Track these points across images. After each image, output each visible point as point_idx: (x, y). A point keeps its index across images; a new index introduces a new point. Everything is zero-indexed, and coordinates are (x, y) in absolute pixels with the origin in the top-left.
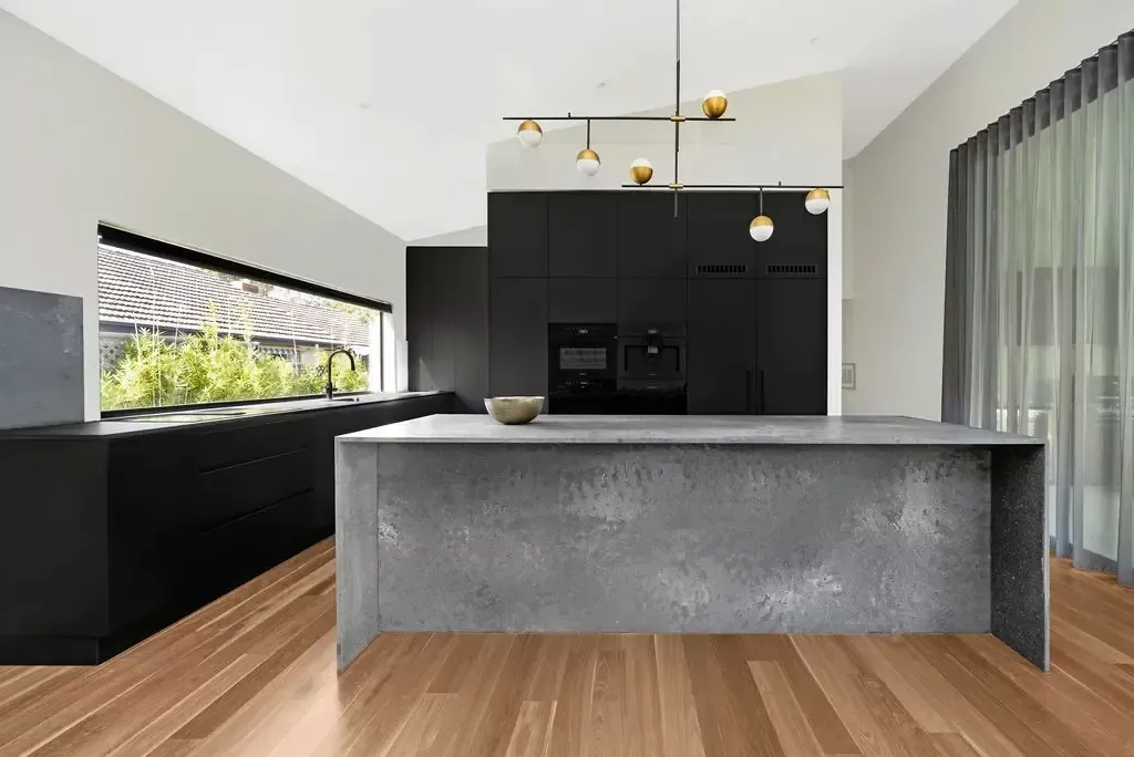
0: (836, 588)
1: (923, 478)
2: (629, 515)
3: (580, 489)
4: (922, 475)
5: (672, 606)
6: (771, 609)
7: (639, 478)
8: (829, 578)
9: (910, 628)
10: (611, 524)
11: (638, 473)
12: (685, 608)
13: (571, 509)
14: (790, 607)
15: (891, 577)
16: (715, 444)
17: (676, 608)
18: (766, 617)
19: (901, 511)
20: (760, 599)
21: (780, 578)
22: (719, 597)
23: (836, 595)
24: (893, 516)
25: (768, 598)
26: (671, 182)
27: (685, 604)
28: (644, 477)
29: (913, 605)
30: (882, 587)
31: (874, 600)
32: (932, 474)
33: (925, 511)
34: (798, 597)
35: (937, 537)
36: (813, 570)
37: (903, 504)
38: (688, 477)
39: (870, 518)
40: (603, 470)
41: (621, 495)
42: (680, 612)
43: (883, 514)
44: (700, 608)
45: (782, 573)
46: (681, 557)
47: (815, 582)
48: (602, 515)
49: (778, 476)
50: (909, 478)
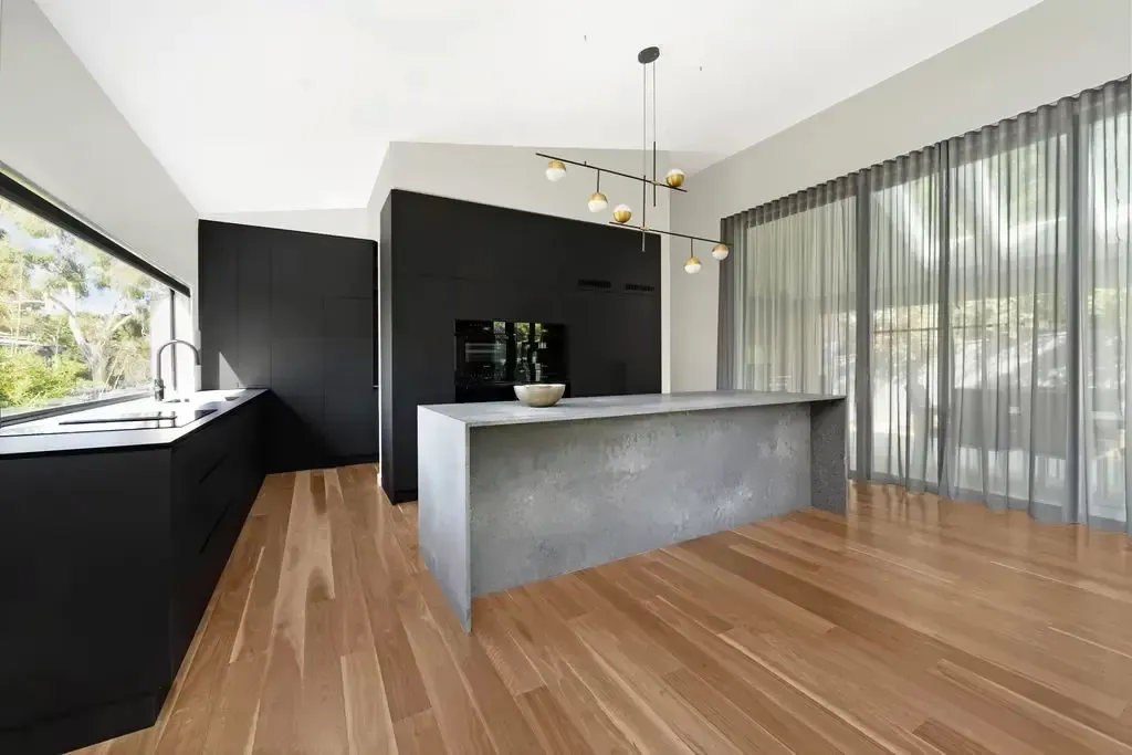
2: (644, 466)
3: (613, 451)
6: (720, 515)
7: (650, 438)
8: (747, 489)
10: (632, 475)
11: (649, 435)
12: (676, 526)
13: (608, 467)
14: (729, 512)
17: (671, 527)
18: (718, 521)
20: (715, 510)
21: (725, 494)
22: (694, 514)
25: (719, 508)
26: (640, 225)
27: (677, 523)
28: (653, 438)
39: (765, 452)
41: (639, 452)
42: (674, 529)
44: (684, 524)
45: (725, 491)
46: (674, 491)
48: (627, 470)
49: (723, 430)
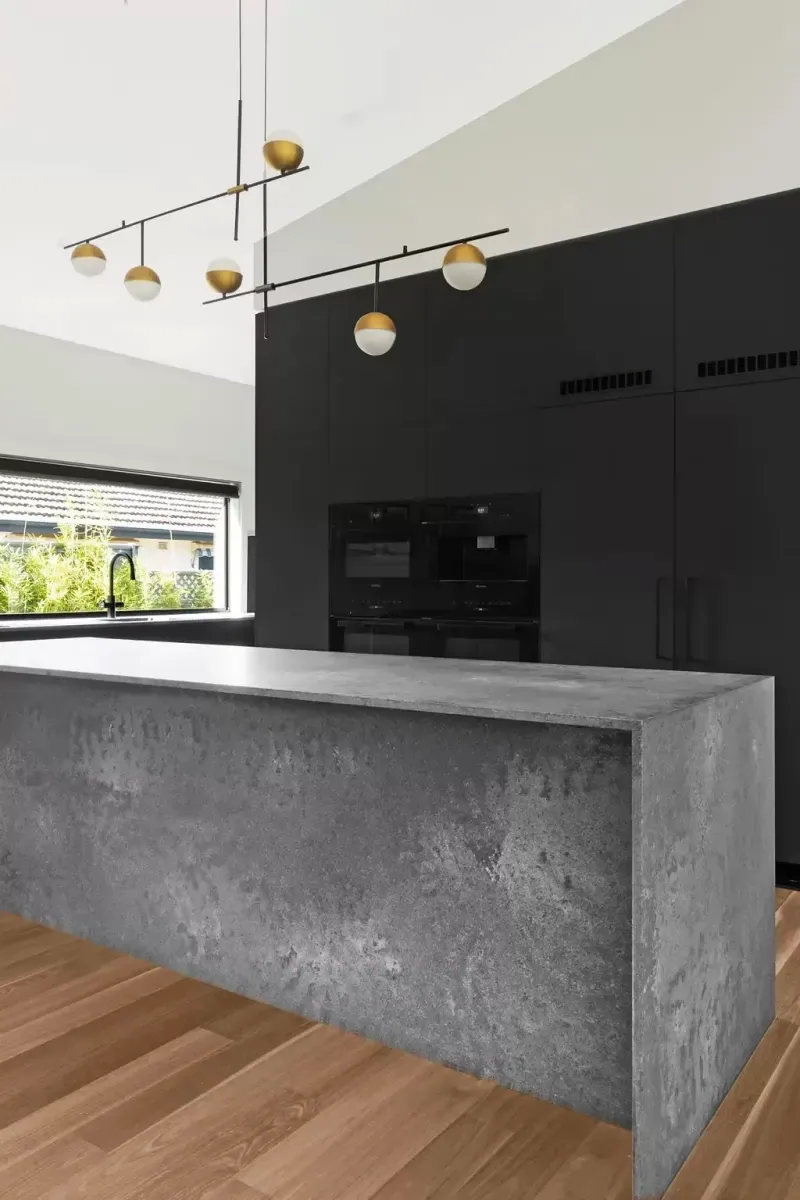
0: (390, 963)
1: (539, 787)
2: (135, 788)
3: (89, 741)
4: (536, 783)
5: (179, 931)
6: (299, 973)
7: (146, 735)
8: (382, 943)
9: (518, 1080)
11: (144, 726)
12: (192, 937)
13: (81, 767)
14: (323, 979)
15: (482, 968)
16: (228, 695)
17: (184, 935)
18: (292, 983)
19: (499, 846)
20: (284, 951)
21: (310, 924)
22: (232, 934)
23: (392, 976)
24: (486, 854)
25: (293, 953)
27: (194, 933)
28: (151, 733)
29: (521, 1033)
30: (467, 983)
31: (453, 1004)
32: (556, 784)
33: (543, 854)
34: (336, 964)
35: (567, 910)
36: (358, 923)
37: (503, 833)
38: (197, 740)
39: (447, 850)
40: (110, 720)
41: (127, 755)
42: (188, 942)
43: (470, 845)
44: (212, 943)
45: (313, 915)
46: (190, 859)
47: (359, 944)
48: (109, 782)
49: (309, 756)
50: (514, 783)
